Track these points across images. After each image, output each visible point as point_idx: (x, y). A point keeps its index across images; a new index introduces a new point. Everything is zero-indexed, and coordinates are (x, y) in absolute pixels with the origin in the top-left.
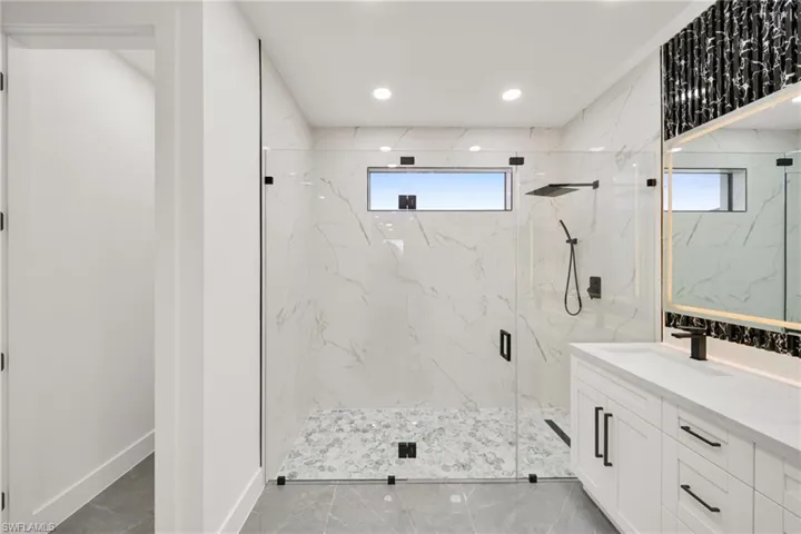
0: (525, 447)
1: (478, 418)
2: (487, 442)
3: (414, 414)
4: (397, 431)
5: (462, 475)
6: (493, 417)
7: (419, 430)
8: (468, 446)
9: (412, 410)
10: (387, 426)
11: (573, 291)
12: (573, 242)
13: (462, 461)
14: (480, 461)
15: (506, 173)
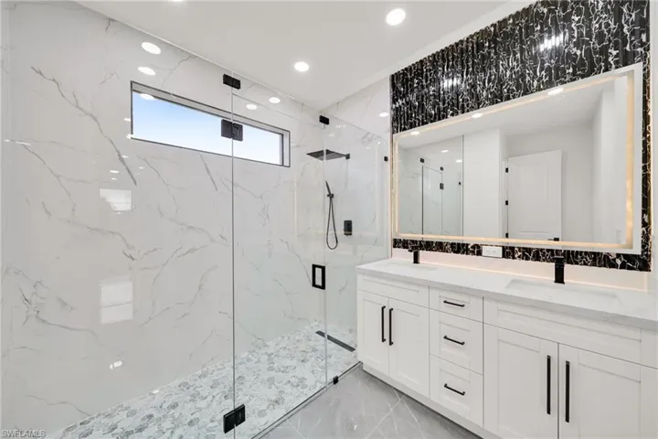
0: (313, 359)
1: (269, 352)
2: (285, 370)
3: (203, 376)
4: (190, 405)
5: (280, 412)
6: (281, 346)
7: (217, 391)
8: (271, 381)
9: (200, 372)
10: (174, 406)
11: (331, 232)
12: (331, 196)
13: (273, 398)
14: (288, 389)
15: (283, 135)
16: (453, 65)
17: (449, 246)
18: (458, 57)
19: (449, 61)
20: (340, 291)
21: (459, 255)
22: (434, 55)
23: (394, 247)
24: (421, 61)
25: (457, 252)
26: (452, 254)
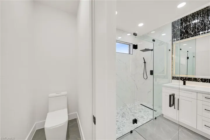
0: (143, 111)
12: (145, 63)
15: (130, 45)
16: (203, 16)
17: (200, 80)
18: (205, 13)
19: (201, 15)
20: (148, 92)
21: (205, 83)
22: (193, 14)
23: (173, 79)
24: (187, 16)
25: (204, 82)
26: (202, 82)
